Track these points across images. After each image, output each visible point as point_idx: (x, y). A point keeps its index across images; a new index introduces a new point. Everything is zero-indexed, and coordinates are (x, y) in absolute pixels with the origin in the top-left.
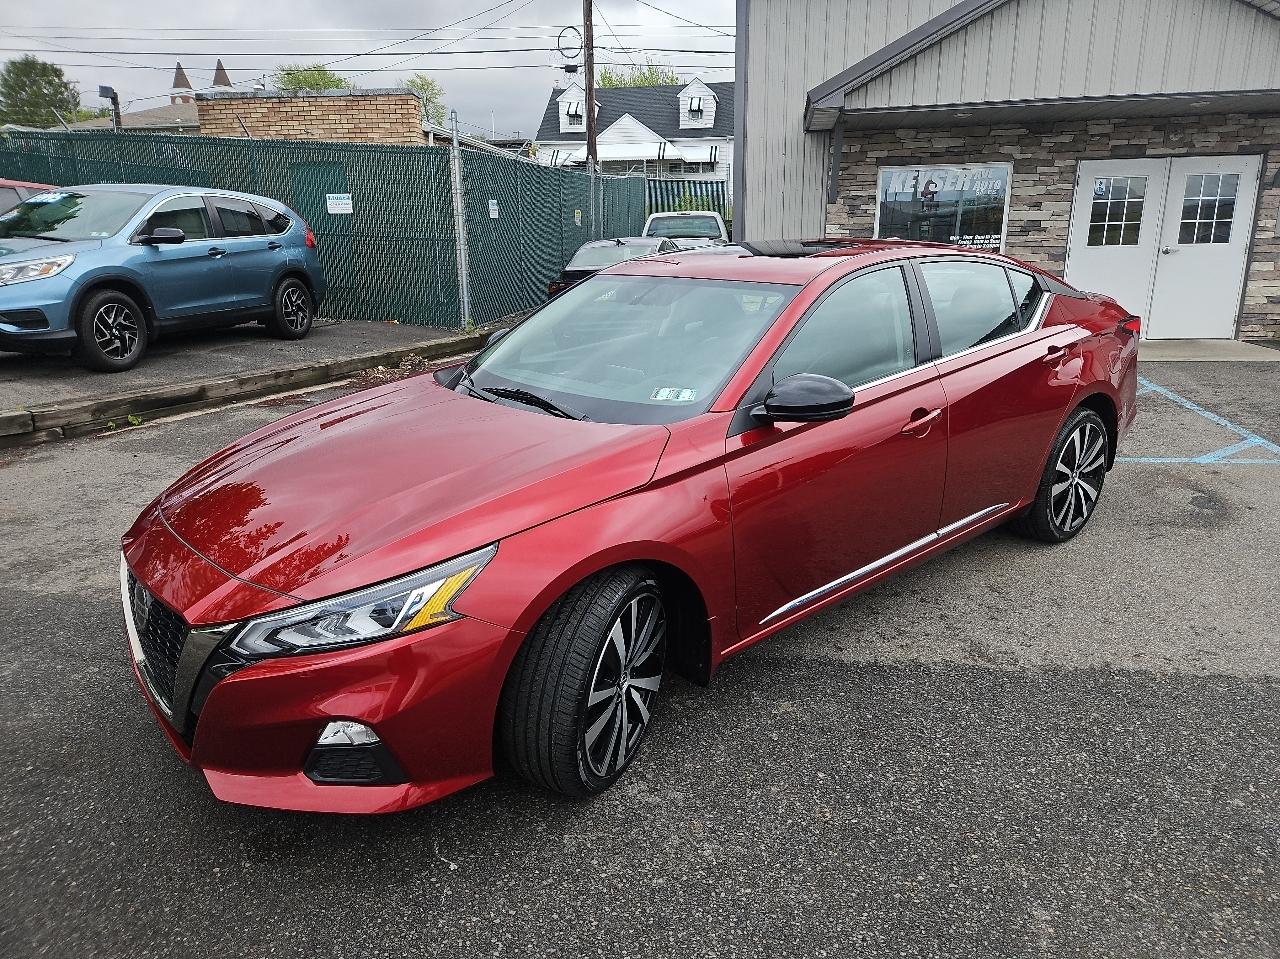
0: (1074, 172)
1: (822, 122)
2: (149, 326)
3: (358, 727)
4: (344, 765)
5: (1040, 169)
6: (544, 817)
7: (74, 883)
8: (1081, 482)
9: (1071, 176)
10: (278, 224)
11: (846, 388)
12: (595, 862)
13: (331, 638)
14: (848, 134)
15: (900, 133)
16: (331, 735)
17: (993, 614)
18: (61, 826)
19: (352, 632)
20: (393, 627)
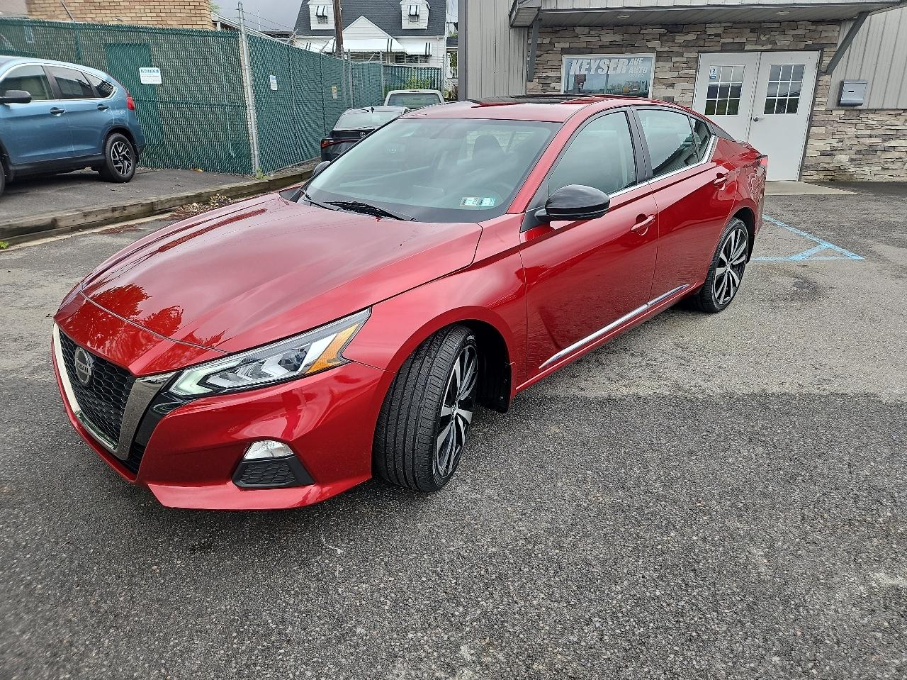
0: (697, 62)
1: (527, 19)
2: (6, 170)
3: (279, 445)
4: (268, 473)
5: (674, 59)
6: (400, 512)
7: (39, 586)
8: (731, 271)
9: (694, 64)
10: (103, 91)
11: (603, 194)
12: (444, 541)
13: (250, 381)
14: (543, 29)
15: (578, 30)
16: (256, 452)
17: (683, 362)
18: (17, 545)
19: (265, 375)
20: (300, 370)
